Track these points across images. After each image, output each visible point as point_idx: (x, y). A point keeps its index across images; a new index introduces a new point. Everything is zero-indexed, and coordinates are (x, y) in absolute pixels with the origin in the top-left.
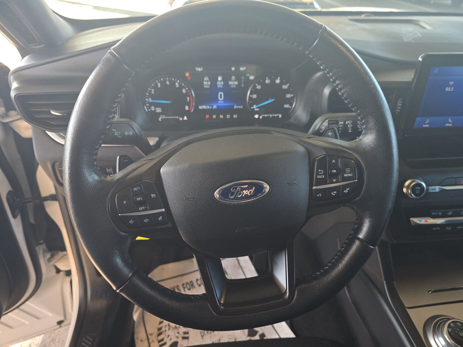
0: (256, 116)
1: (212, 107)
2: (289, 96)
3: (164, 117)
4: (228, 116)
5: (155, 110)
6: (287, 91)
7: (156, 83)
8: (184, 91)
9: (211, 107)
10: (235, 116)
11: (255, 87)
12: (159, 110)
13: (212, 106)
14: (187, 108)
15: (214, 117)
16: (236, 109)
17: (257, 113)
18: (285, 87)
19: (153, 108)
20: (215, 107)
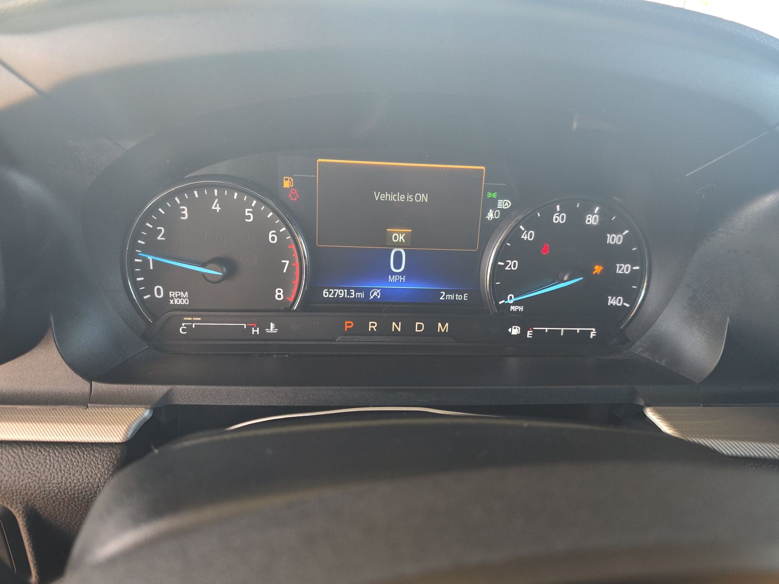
0: (515, 331)
1: (367, 295)
2: (624, 269)
3: (196, 322)
4: (419, 327)
5: (167, 297)
6: (621, 254)
7: (175, 205)
8: (272, 237)
9: (361, 295)
10: (442, 328)
11: (515, 235)
12: (180, 298)
13: (367, 291)
14: (279, 294)
15: (373, 326)
16: (447, 302)
17: (516, 318)
18: (614, 239)
19: (159, 291)
20: (376, 294)
